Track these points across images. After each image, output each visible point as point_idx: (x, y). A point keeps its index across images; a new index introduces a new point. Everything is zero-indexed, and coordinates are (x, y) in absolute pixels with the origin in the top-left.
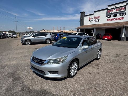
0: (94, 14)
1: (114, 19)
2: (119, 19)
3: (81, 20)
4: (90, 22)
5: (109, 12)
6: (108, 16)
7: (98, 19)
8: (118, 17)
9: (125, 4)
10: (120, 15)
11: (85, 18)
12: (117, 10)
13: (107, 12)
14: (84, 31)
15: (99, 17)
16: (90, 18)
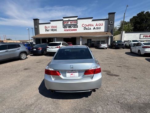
0: (50, 23)
1: (69, 30)
2: (73, 30)
4: (47, 30)
5: (65, 23)
6: (65, 27)
7: (55, 29)
8: (73, 28)
11: (40, 26)
12: (71, 23)
13: (63, 22)
14: (41, 41)
15: (56, 27)
16: (46, 27)
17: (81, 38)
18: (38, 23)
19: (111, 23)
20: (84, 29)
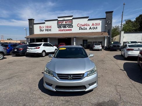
0: (45, 23)
1: (64, 30)
2: (68, 30)
3: (30, 28)
4: (41, 30)
5: (60, 23)
6: (59, 26)
7: (50, 29)
8: (67, 28)
9: (71, 18)
10: (69, 27)
11: (35, 25)
12: (66, 22)
13: (58, 23)
14: (35, 41)
15: (51, 27)
16: (40, 27)
17: (75, 39)
18: (33, 23)
19: (109, 22)
20: (80, 29)
